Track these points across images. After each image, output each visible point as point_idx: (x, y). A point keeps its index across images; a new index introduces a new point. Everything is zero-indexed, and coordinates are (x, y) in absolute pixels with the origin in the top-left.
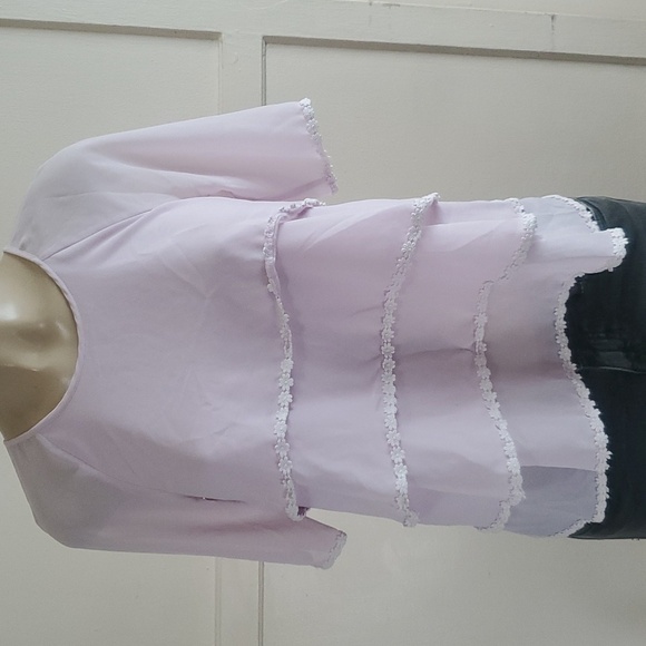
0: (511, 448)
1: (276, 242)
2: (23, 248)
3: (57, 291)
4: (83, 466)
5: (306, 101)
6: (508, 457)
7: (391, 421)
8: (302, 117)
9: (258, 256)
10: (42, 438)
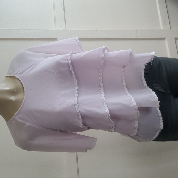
0: (133, 100)
1: (71, 58)
2: (10, 74)
3: (19, 81)
4: (27, 123)
5: (77, 37)
6: (133, 102)
7: (103, 97)
8: (76, 40)
9: (67, 62)
10: (16, 118)
